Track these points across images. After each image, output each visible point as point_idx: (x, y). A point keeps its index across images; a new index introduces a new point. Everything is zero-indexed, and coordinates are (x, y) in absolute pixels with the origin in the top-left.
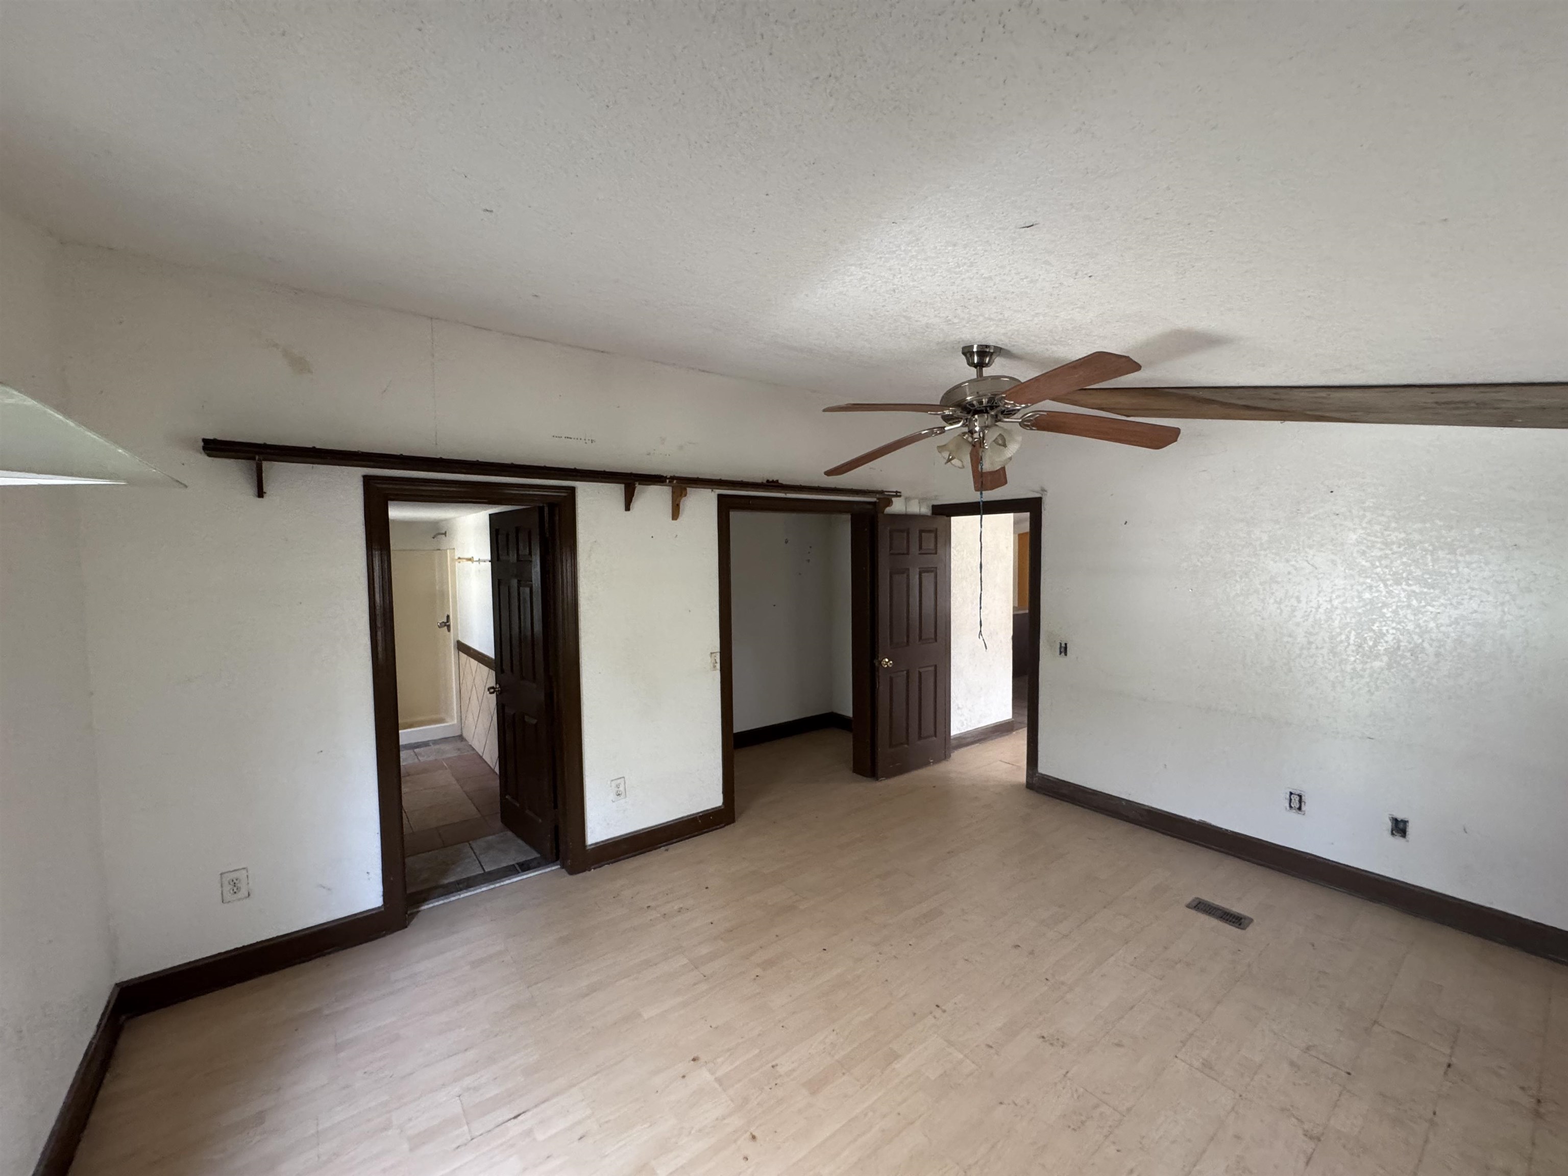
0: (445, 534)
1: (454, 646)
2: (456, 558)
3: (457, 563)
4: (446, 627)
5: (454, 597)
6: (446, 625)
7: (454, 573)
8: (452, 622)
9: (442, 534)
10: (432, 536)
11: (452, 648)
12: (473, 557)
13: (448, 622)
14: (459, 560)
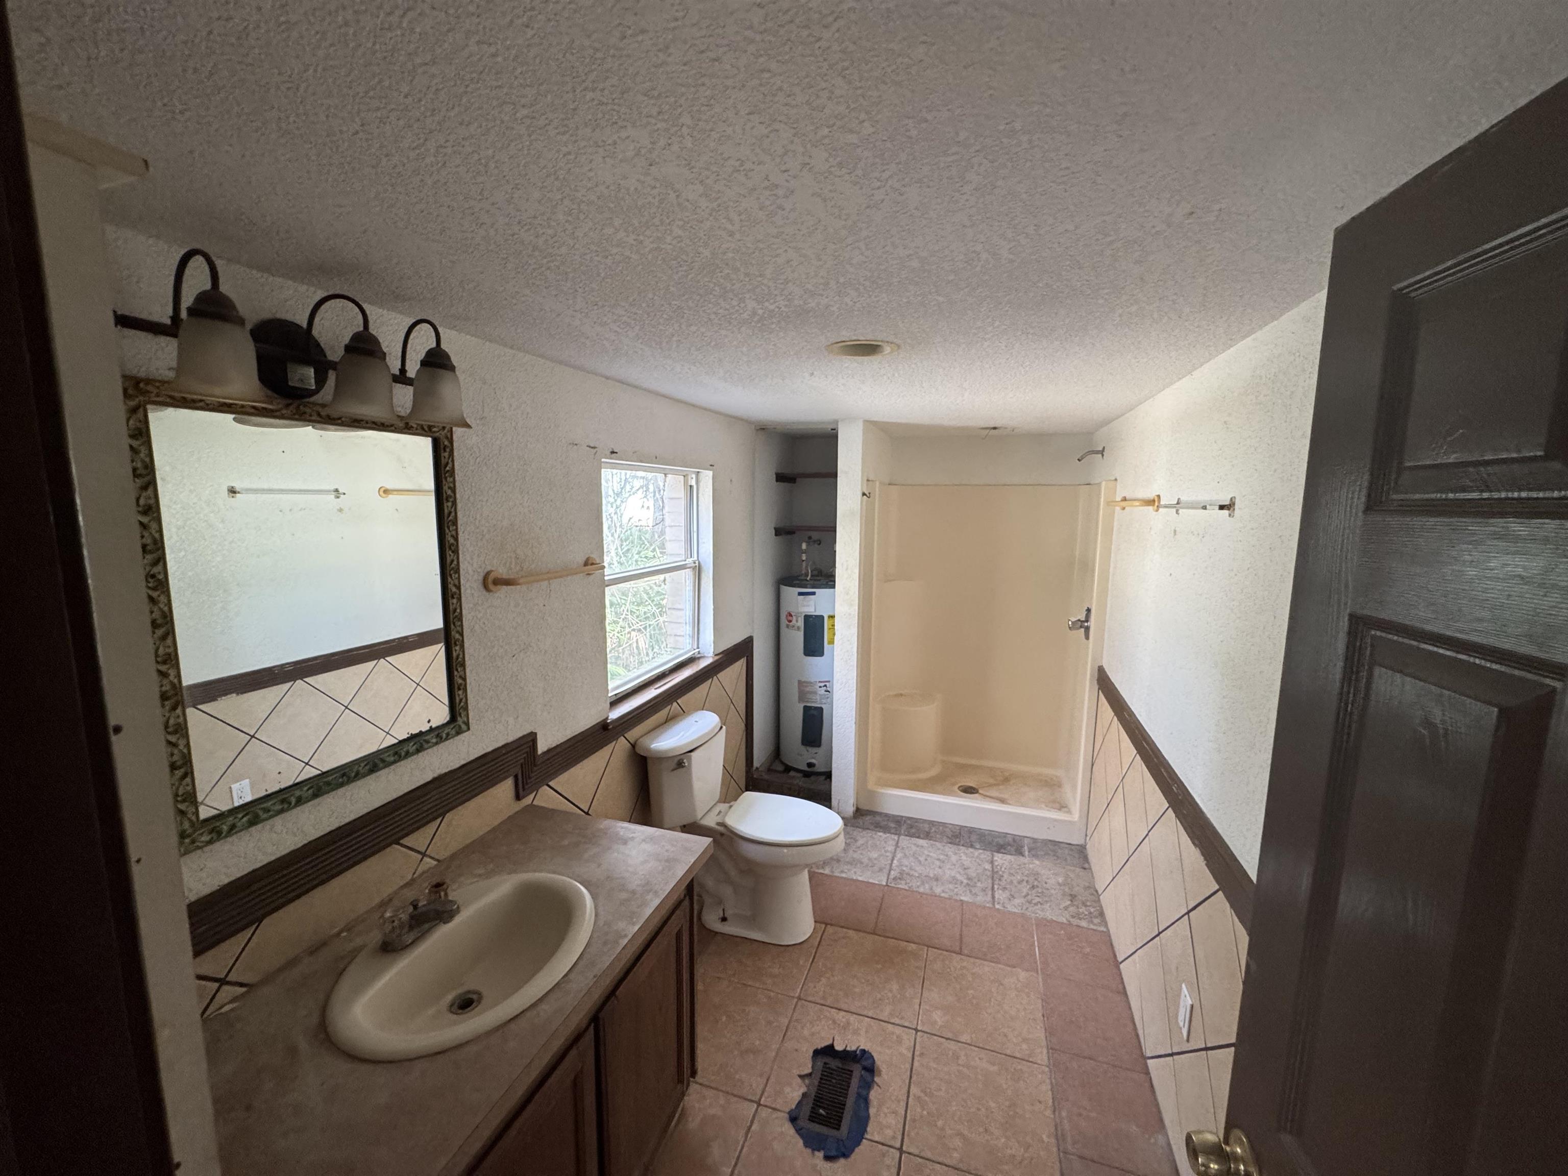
0: (1102, 452)
1: (1092, 676)
2: (1118, 499)
3: (1118, 509)
4: (1083, 630)
5: (1105, 578)
6: (1083, 625)
7: (1109, 532)
8: (1092, 624)
9: (1097, 452)
10: (1079, 457)
11: (1088, 676)
12: (1159, 496)
13: (1087, 621)
14: (1124, 504)
